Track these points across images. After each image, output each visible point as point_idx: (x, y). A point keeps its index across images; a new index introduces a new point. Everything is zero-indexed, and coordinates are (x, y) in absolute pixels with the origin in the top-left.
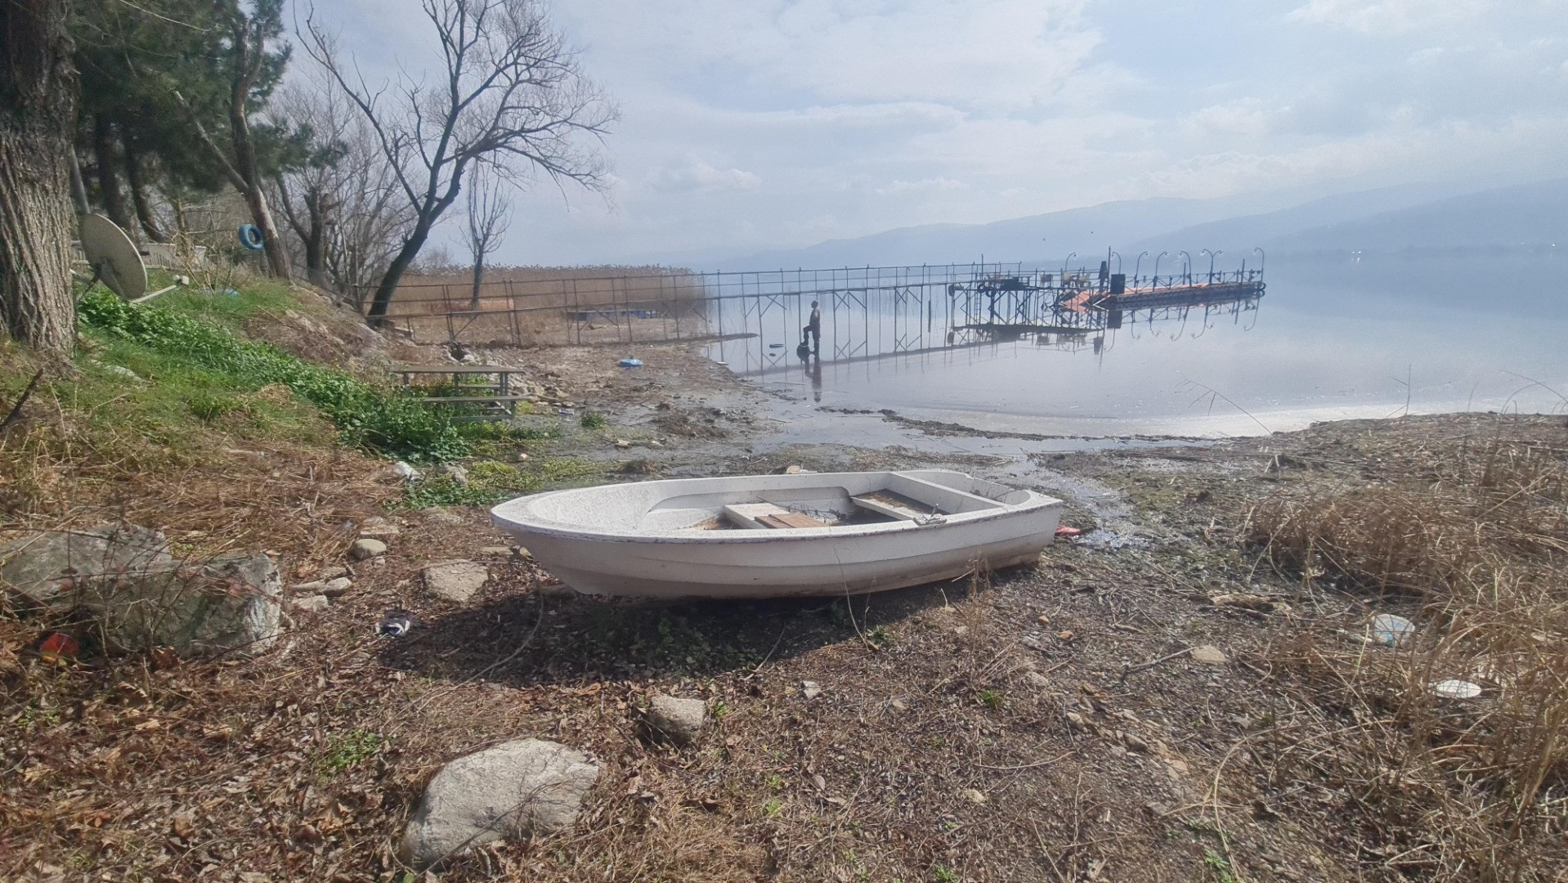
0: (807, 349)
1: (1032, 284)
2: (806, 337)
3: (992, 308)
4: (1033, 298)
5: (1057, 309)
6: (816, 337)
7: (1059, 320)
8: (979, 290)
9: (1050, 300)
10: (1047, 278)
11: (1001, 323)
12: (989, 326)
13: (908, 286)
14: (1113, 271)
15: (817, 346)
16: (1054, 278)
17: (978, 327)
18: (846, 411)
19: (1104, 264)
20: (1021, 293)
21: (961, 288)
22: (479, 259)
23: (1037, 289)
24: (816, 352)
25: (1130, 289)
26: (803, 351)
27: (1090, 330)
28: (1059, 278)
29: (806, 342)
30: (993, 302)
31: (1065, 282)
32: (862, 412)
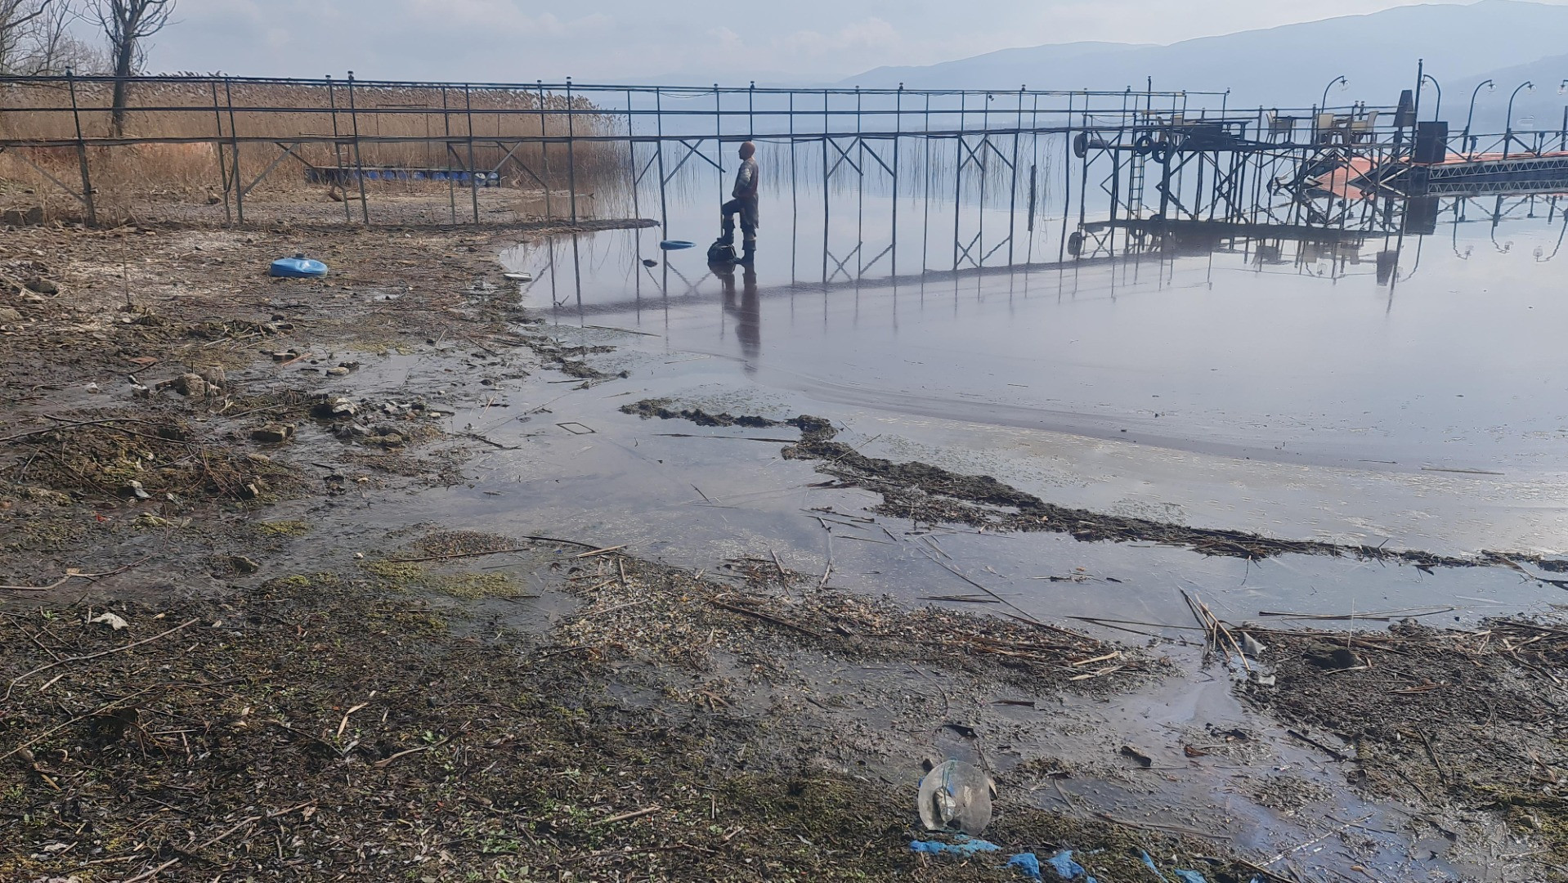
0: (729, 253)
1: (1250, 136)
2: (728, 225)
3: (1164, 187)
4: (1250, 167)
5: (1302, 190)
6: (749, 228)
7: (1304, 211)
8: (1138, 149)
9: (1286, 170)
10: (1284, 124)
11: (1183, 217)
12: (1158, 224)
13: (987, 133)
14: (1425, 114)
15: (749, 246)
16: (1299, 124)
17: (1132, 225)
18: (699, 418)
19: (1406, 95)
20: (1225, 157)
21: (1102, 146)
22: (123, 51)
23: (1260, 147)
24: (748, 261)
25: (1453, 156)
26: (720, 258)
27: (1371, 234)
28: (1308, 124)
29: (727, 238)
30: (1167, 175)
31: (1321, 139)
32: (744, 421)
